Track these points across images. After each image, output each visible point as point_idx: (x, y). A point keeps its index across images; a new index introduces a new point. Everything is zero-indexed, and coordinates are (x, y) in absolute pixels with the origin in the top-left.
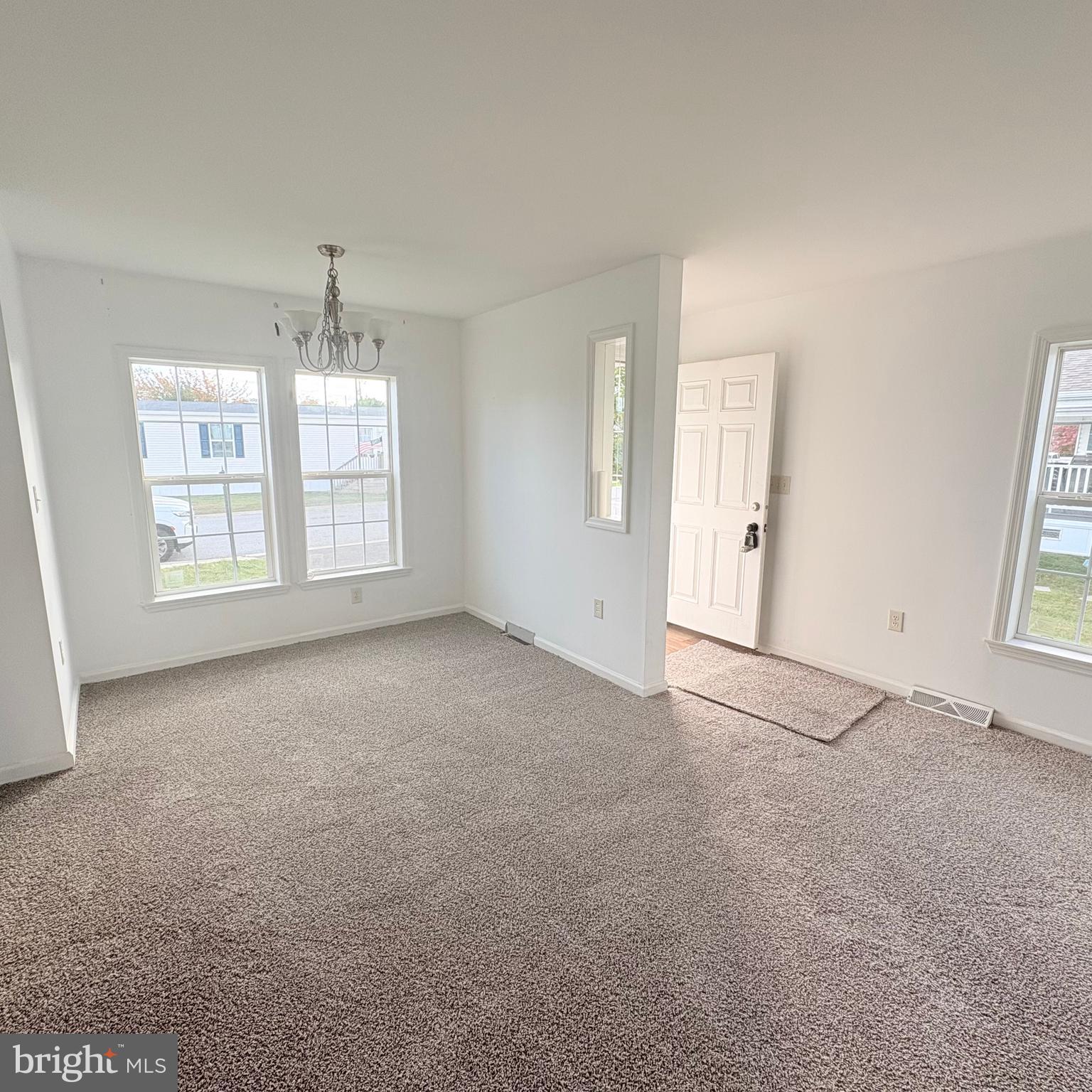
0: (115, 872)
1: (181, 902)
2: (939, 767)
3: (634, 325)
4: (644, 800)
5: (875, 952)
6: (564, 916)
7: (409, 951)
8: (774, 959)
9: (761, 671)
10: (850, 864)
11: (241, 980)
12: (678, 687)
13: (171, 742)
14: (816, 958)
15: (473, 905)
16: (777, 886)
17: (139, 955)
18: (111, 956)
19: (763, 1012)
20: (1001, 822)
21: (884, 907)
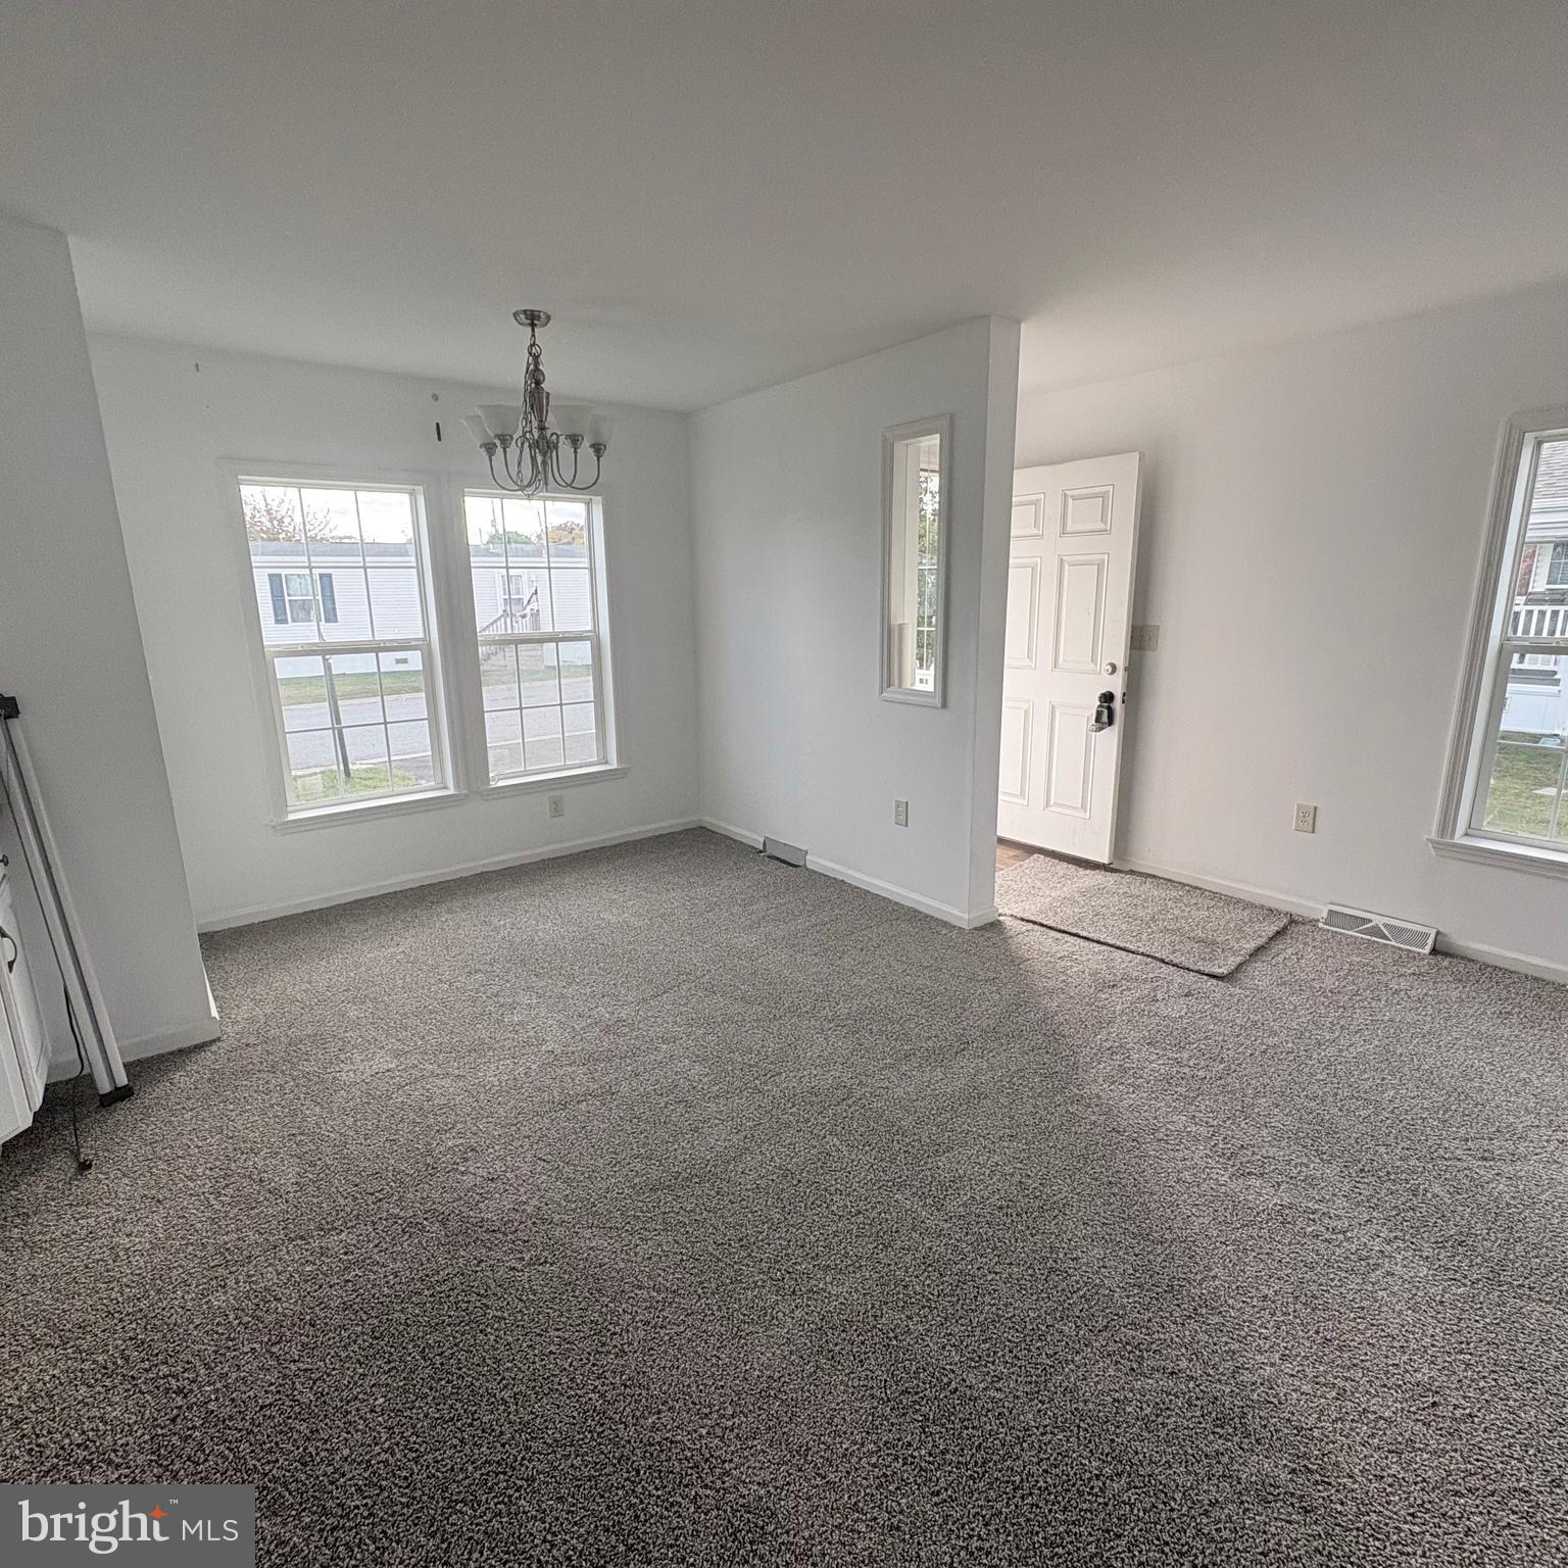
0: (320, 1159)
1: (416, 1191)
2: (1369, 1003)
3: (952, 417)
4: (991, 1054)
5: (1311, 1216)
6: (914, 1190)
7: (725, 1235)
8: (1186, 1229)
9: (1121, 891)
10: (1268, 1120)
11: (520, 1274)
12: (1012, 916)
13: (343, 1002)
14: (1239, 1226)
15: (795, 1182)
16: (1178, 1147)
17: (381, 1251)
18: (346, 1254)
19: (1181, 1286)
20: (1456, 1066)
21: (1315, 1167)
